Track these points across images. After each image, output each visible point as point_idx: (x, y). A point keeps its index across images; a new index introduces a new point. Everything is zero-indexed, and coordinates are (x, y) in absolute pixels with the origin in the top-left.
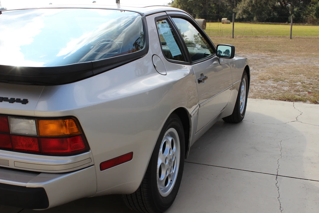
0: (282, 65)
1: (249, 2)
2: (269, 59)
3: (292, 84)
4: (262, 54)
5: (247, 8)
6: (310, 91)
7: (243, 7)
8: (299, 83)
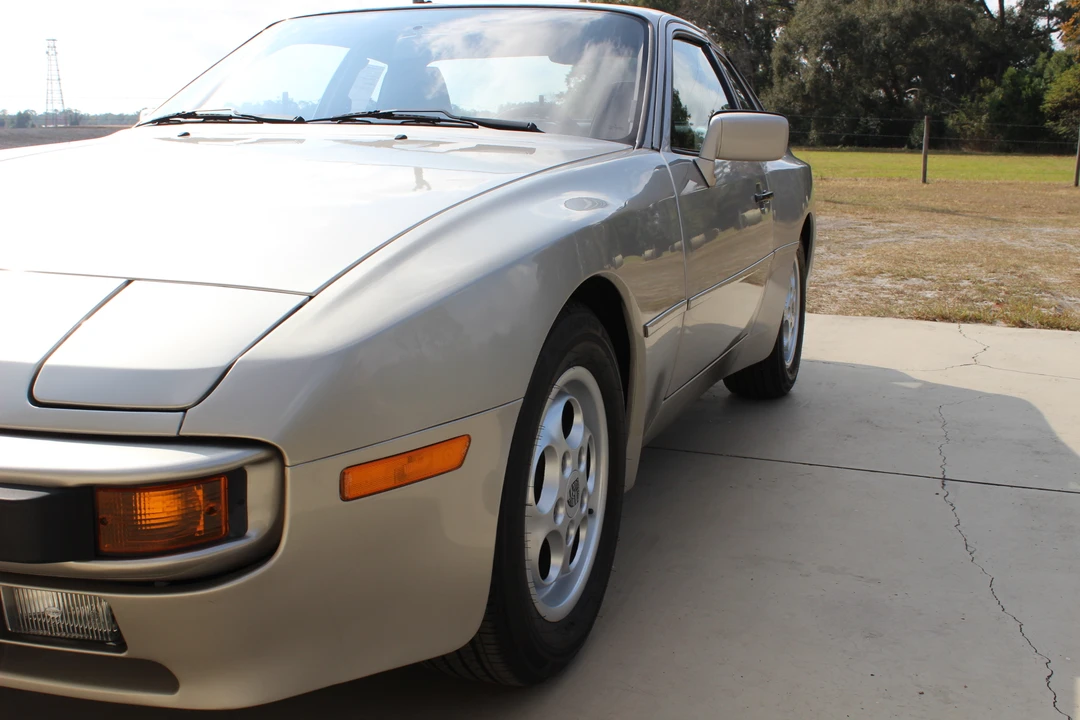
0: (911, 242)
1: (795, 87)
2: (871, 229)
3: (947, 286)
4: (846, 218)
5: (790, 103)
6: (1001, 300)
7: (778, 100)
8: (966, 283)
